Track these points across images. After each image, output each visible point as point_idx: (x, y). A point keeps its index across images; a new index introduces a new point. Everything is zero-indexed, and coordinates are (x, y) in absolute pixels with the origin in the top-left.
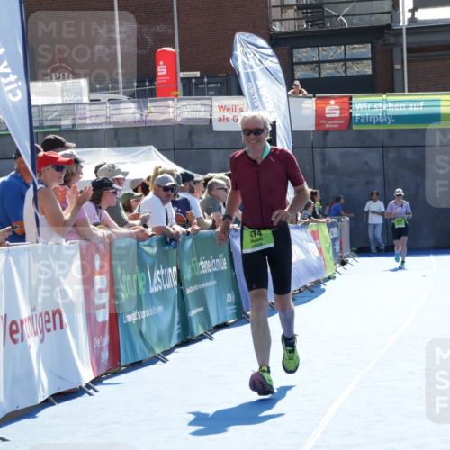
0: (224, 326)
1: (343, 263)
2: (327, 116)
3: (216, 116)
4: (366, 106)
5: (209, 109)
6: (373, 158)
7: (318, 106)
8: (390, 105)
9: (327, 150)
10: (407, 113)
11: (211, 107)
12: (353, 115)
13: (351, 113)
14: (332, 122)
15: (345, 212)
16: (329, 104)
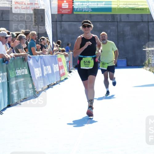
1: (70, 72)
2: (63, 7)
4: (80, 3)
5: (10, 3)
7: (59, 3)
8: (90, 3)
9: (63, 23)
10: (96, 7)
11: (11, 2)
12: (74, 7)
13: (73, 7)
14: (65, 10)
15: (70, 50)
16: (64, 2)
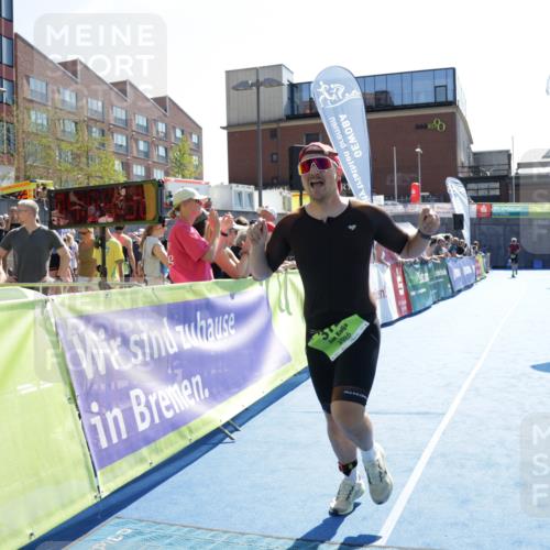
0: (443, 299)
2: (481, 212)
4: (498, 208)
6: (500, 229)
8: (508, 207)
10: (514, 211)
12: (492, 212)
14: (484, 214)
16: (482, 207)
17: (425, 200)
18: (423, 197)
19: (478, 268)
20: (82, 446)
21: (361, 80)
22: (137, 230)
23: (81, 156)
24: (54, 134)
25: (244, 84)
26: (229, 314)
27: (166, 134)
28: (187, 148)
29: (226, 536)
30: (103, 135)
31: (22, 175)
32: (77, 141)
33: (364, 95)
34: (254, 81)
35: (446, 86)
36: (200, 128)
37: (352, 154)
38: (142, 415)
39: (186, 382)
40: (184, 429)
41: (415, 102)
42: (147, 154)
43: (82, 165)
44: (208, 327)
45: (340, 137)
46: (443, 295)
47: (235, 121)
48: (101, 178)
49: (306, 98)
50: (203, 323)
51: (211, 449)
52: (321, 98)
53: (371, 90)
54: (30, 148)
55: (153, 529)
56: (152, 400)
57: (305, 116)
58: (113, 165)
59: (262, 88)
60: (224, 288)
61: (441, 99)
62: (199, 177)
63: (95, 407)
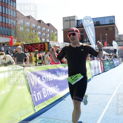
3: (110, 48)
14: (121, 49)
17: (108, 46)
18: (107, 45)
19: (120, 61)
20: (31, 101)
21: (93, 19)
22: (43, 53)
23: (31, 37)
24: (25, 32)
25: (67, 20)
26: (64, 72)
27: (49, 32)
28: (54, 35)
29: (63, 121)
30: (36, 32)
31: (18, 41)
32: (30, 33)
33: (94, 22)
34: (69, 19)
35: (112, 20)
36: (57, 30)
37: (91, 36)
38: (45, 94)
39: (54, 87)
40: (54, 97)
41: (105, 24)
42: (45, 36)
43: (31, 39)
44: (59, 74)
45: (88, 32)
46: (112, 67)
47: (65, 28)
48: (35, 41)
49: (81, 23)
50: (58, 74)
51: (60, 102)
52: (84, 23)
53: (95, 21)
54: (20, 35)
55: (47, 119)
56: (47, 90)
57: (80, 27)
58: (38, 38)
59: (71, 21)
60: (63, 66)
61: (111, 23)
62: (57, 41)
63: (34, 92)
